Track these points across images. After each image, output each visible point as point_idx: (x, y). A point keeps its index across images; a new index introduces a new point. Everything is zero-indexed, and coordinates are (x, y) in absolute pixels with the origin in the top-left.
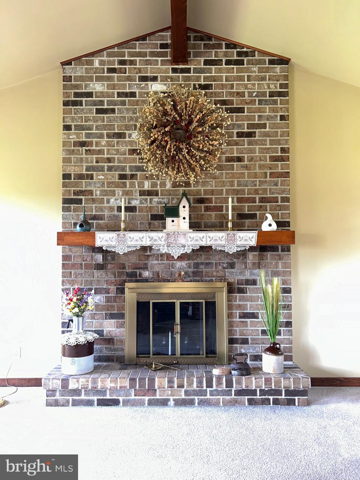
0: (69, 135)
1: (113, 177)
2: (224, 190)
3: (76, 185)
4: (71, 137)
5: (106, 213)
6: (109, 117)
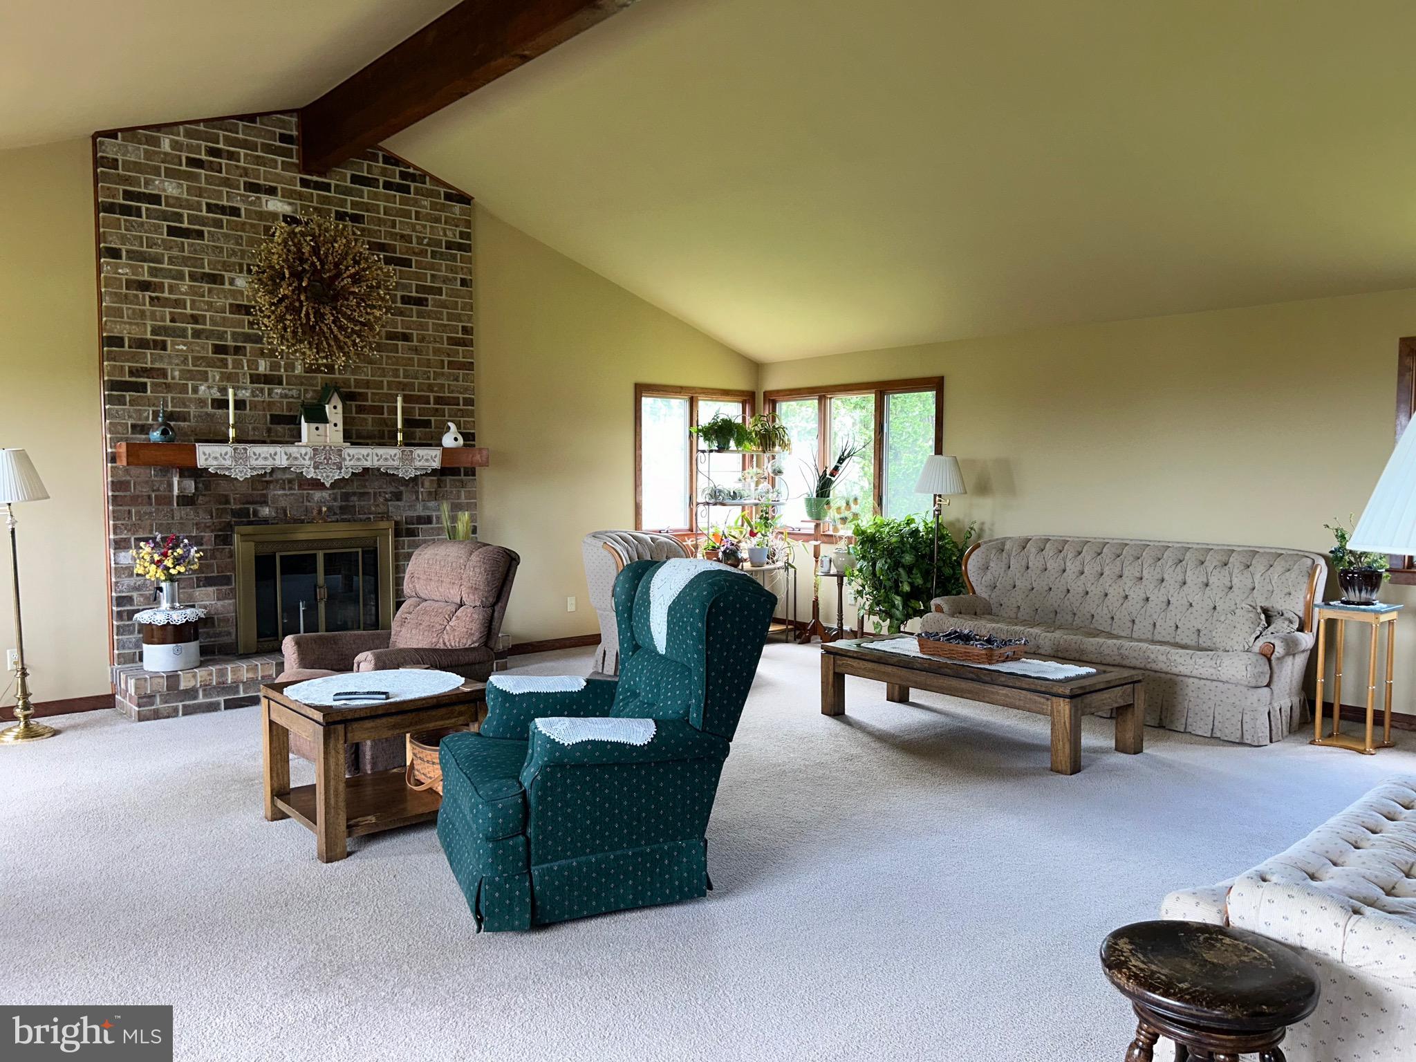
0: (117, 266)
1: (203, 348)
2: (385, 383)
3: (133, 358)
4: (120, 271)
5: (193, 410)
6: (193, 244)
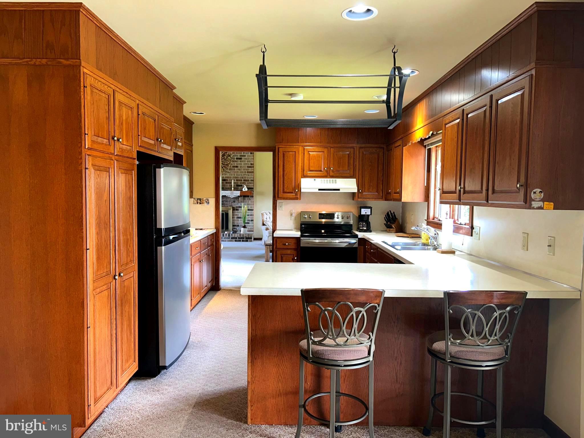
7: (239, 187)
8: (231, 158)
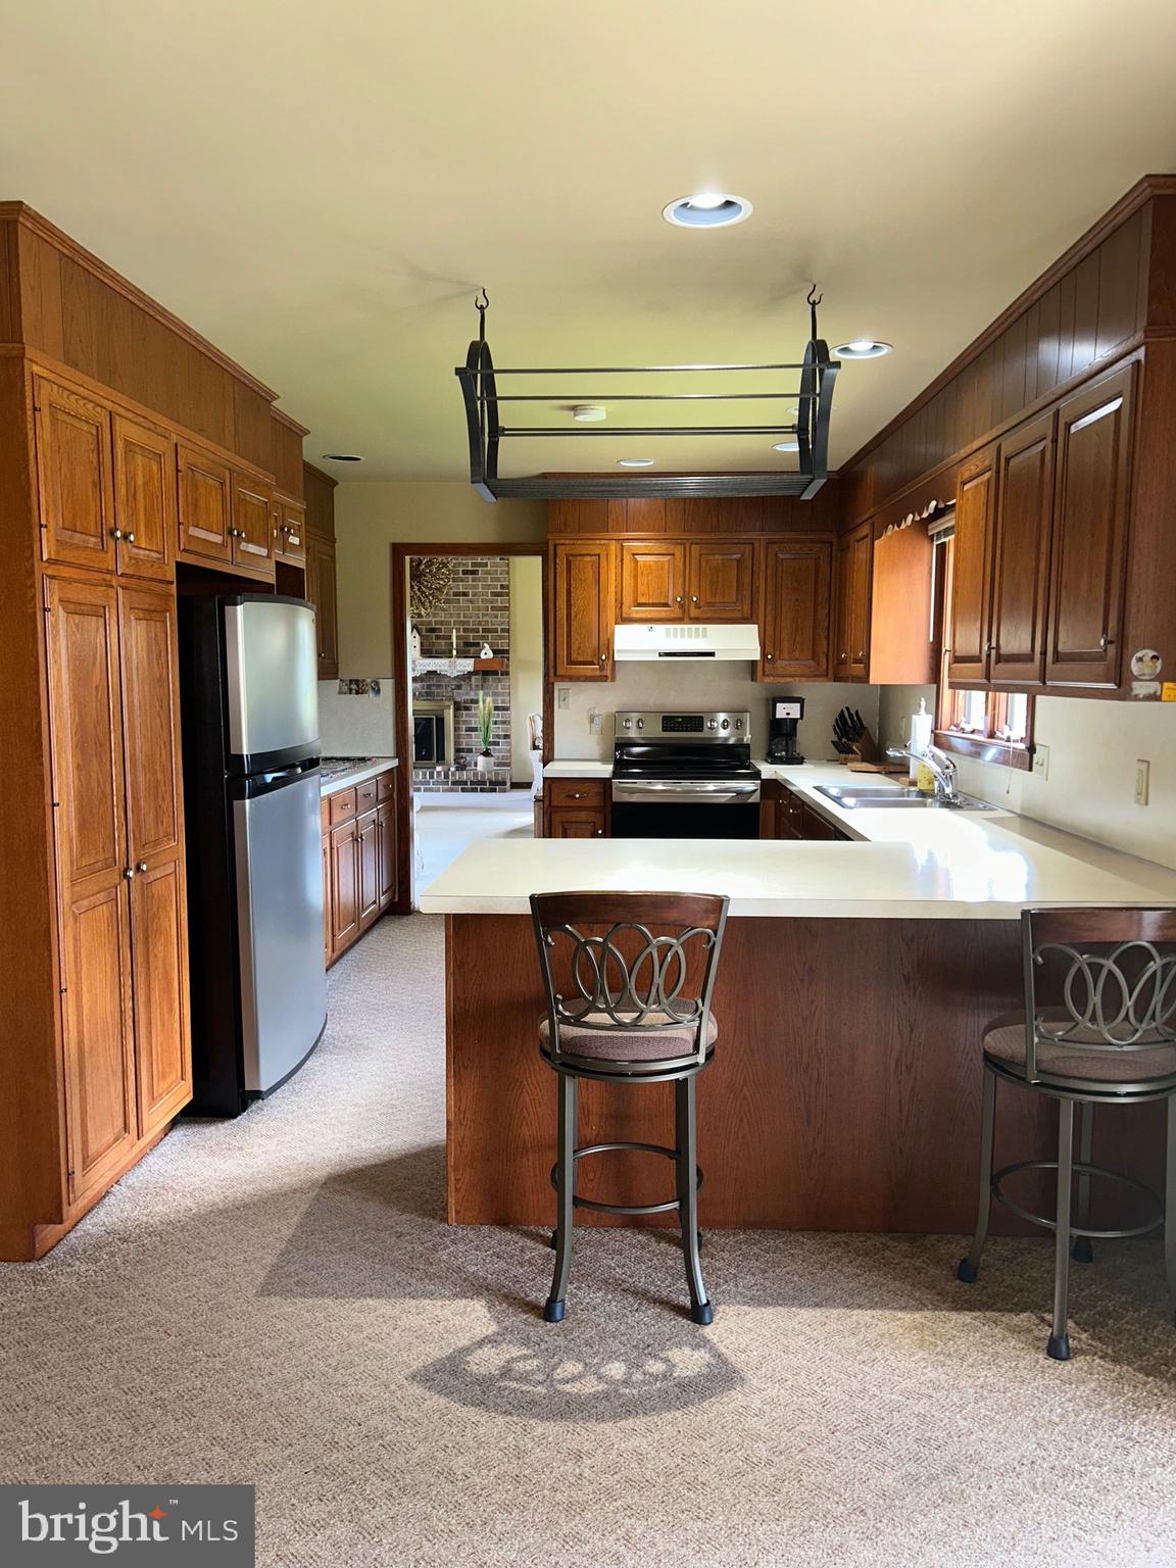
2: (450, 621)
7: (472, 649)
8: (449, 570)
